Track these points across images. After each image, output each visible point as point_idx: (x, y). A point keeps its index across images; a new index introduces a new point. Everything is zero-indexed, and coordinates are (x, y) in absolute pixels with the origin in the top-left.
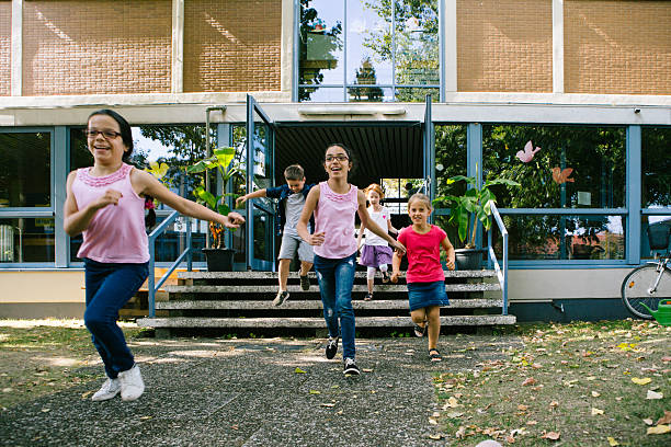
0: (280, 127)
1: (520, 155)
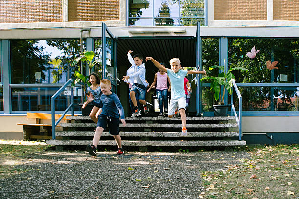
0: (119, 40)
1: (248, 54)
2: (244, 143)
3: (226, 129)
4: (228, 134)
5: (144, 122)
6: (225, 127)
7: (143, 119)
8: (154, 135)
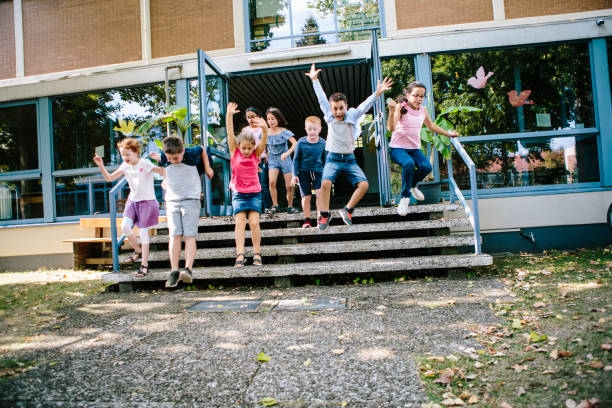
0: (232, 78)
1: (472, 81)
2: (487, 260)
3: (445, 231)
4: (451, 241)
5: (283, 225)
6: (444, 226)
7: (282, 219)
8: (304, 252)
